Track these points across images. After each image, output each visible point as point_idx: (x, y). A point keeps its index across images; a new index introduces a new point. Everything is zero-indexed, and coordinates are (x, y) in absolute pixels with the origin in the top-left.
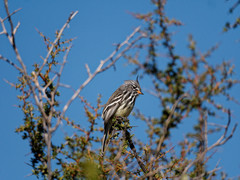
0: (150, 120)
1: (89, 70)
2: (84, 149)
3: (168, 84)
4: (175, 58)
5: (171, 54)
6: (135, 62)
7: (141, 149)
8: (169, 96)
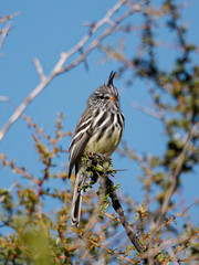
0: (145, 159)
1: (40, 70)
2: (32, 210)
3: (177, 95)
4: (188, 50)
5: (182, 42)
6: (118, 57)
7: (130, 211)
8: (178, 116)
